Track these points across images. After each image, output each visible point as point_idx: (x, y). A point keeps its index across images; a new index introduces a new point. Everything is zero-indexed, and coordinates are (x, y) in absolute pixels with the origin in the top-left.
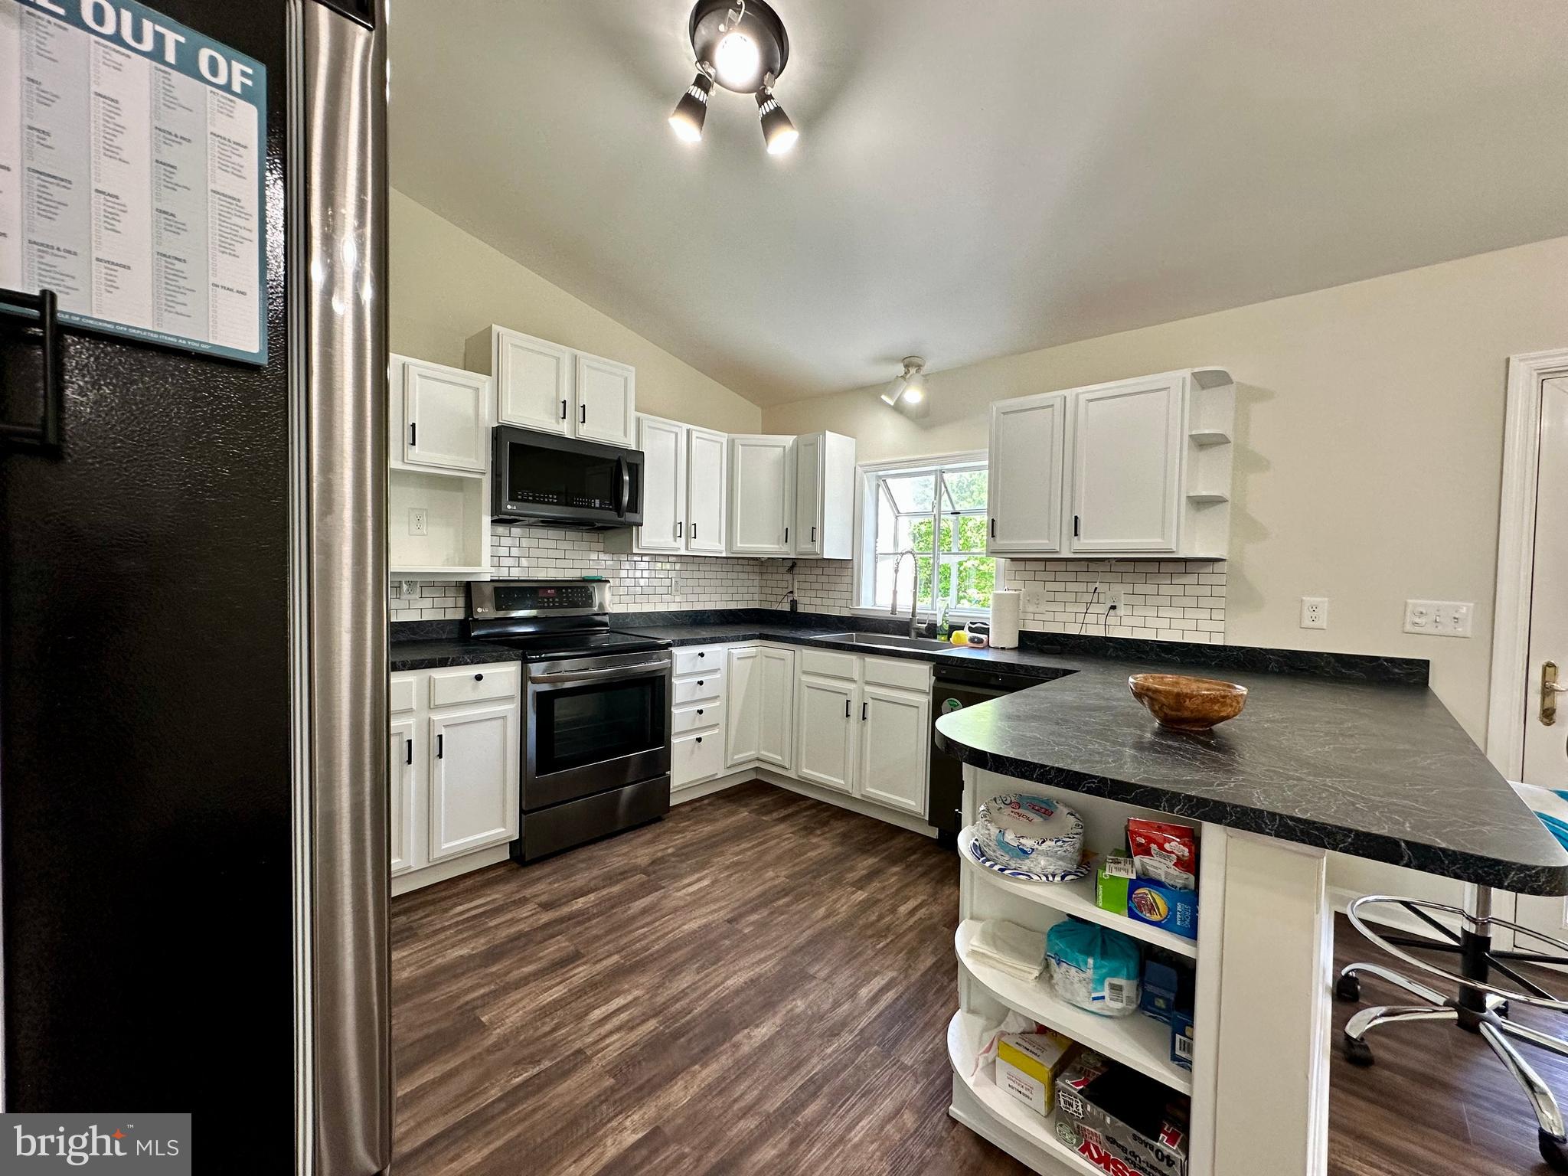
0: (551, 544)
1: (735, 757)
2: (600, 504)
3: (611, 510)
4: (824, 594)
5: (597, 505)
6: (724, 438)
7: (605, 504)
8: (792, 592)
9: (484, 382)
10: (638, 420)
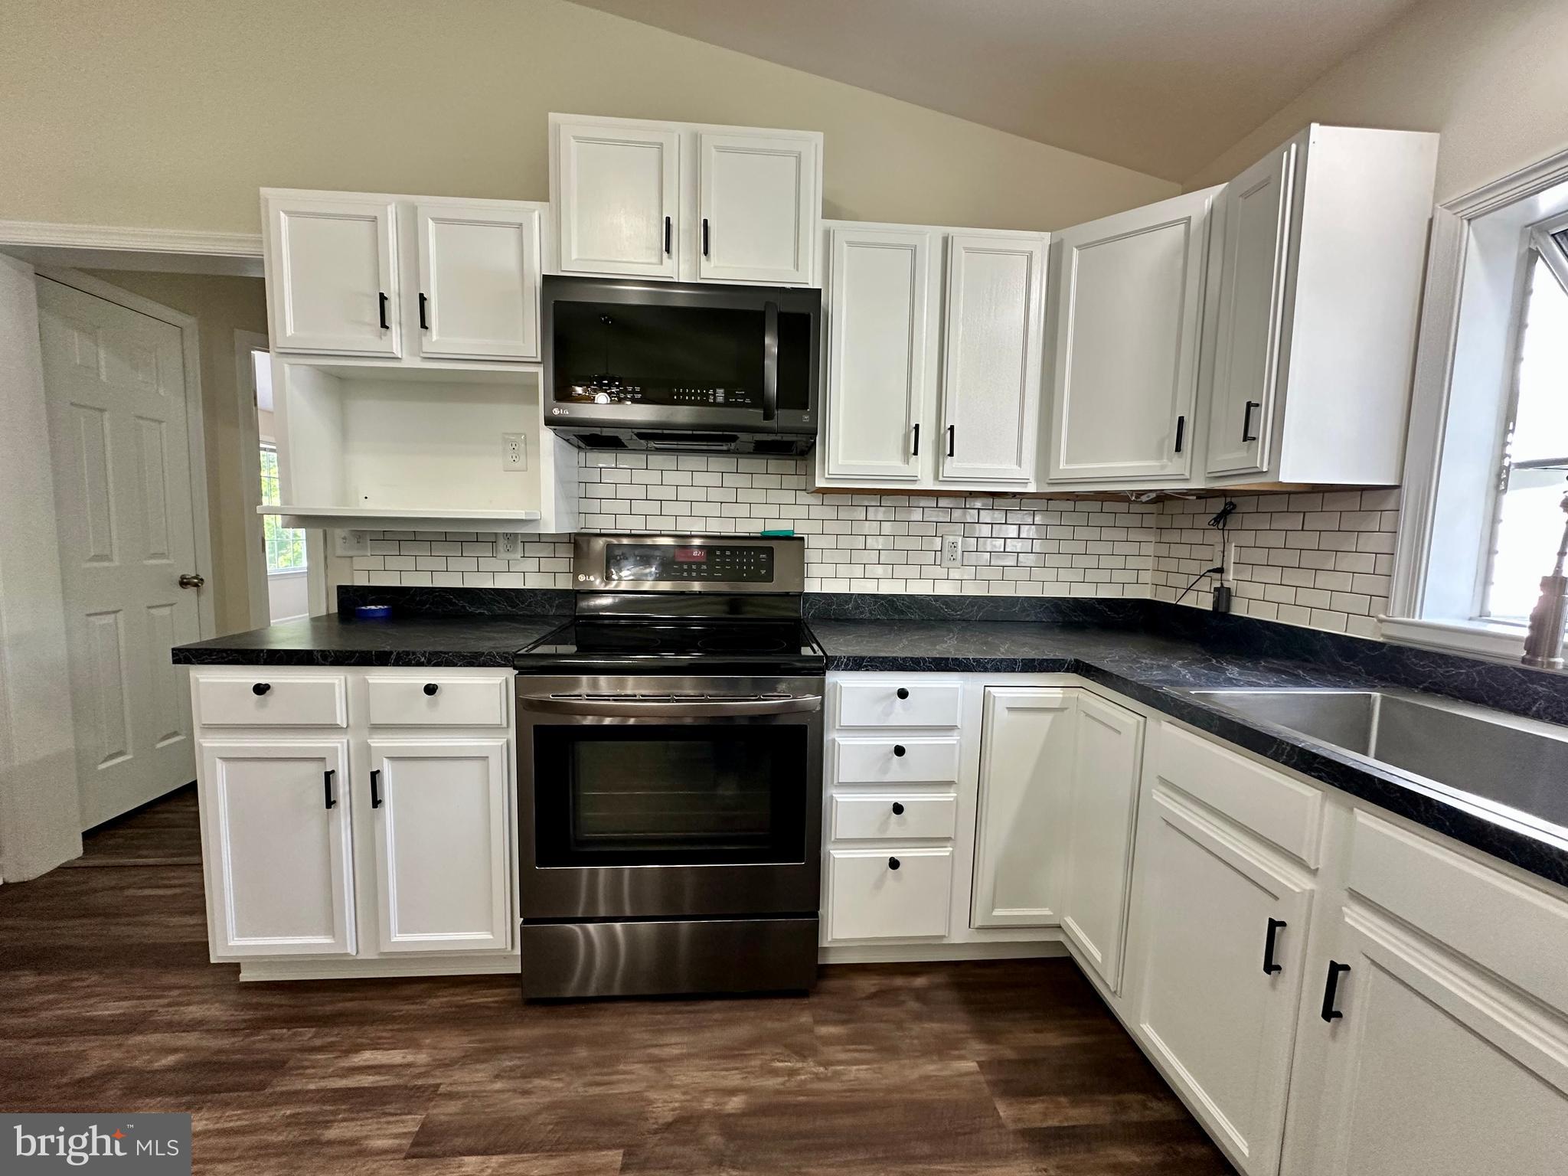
0: (714, 479)
1: (998, 912)
2: (726, 398)
3: (748, 406)
4: (1303, 578)
5: (720, 399)
6: (1038, 243)
7: (737, 396)
8: (1220, 570)
9: (534, 213)
10: (827, 235)
